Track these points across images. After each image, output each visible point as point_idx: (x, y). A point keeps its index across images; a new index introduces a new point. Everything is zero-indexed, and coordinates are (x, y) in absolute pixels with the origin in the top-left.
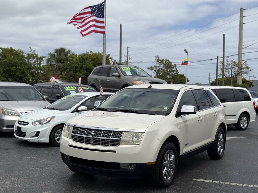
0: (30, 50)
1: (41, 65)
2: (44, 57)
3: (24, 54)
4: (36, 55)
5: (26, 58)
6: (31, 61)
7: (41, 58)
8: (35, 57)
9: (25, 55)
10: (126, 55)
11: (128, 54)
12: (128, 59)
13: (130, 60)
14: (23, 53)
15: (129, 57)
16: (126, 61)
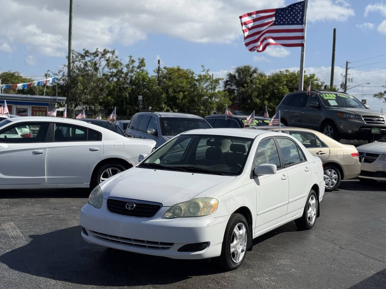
0: (202, 70)
1: (216, 91)
2: (220, 79)
3: (194, 75)
4: (210, 76)
5: (197, 80)
6: (202, 84)
7: (217, 81)
8: (209, 79)
9: (195, 77)
10: (344, 74)
11: (348, 73)
12: (348, 80)
13: (349, 81)
14: (193, 73)
15: (348, 78)
16: (343, 83)
